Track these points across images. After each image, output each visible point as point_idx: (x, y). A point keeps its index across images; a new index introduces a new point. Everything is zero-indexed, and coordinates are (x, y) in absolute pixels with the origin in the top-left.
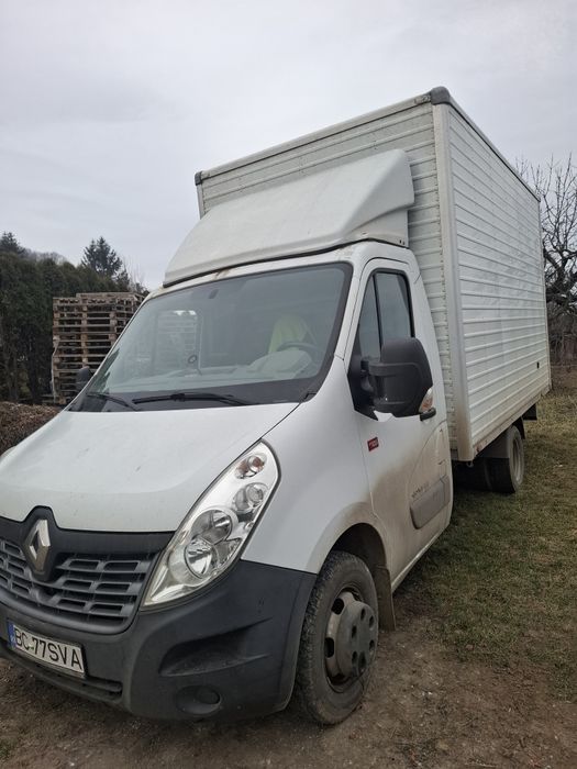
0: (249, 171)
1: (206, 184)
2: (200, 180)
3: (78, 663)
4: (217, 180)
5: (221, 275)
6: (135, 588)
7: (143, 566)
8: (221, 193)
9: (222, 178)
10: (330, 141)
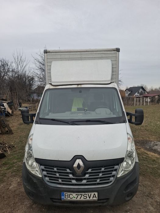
0: (65, 54)
1: (48, 54)
2: (46, 52)
3: (96, 197)
4: (53, 54)
5: (79, 86)
6: (114, 173)
7: (116, 167)
8: (54, 58)
9: (54, 54)
10: (90, 53)
